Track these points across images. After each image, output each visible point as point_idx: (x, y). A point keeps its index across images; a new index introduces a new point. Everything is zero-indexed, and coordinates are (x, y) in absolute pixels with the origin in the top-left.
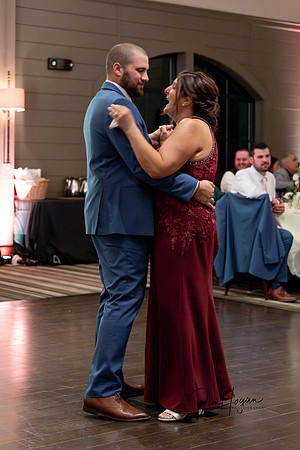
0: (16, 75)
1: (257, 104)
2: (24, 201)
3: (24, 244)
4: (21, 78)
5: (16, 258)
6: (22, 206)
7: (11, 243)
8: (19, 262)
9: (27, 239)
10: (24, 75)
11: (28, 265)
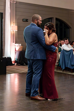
1: (70, 29)
6: (17, 52)
9: (18, 59)
10: (17, 23)
11: (18, 65)
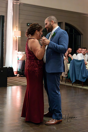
0: (19, 27)
1: (81, 36)
2: (20, 60)
3: (20, 71)
4: (20, 28)
5: (18, 75)
7: (17, 71)
8: (19, 76)
